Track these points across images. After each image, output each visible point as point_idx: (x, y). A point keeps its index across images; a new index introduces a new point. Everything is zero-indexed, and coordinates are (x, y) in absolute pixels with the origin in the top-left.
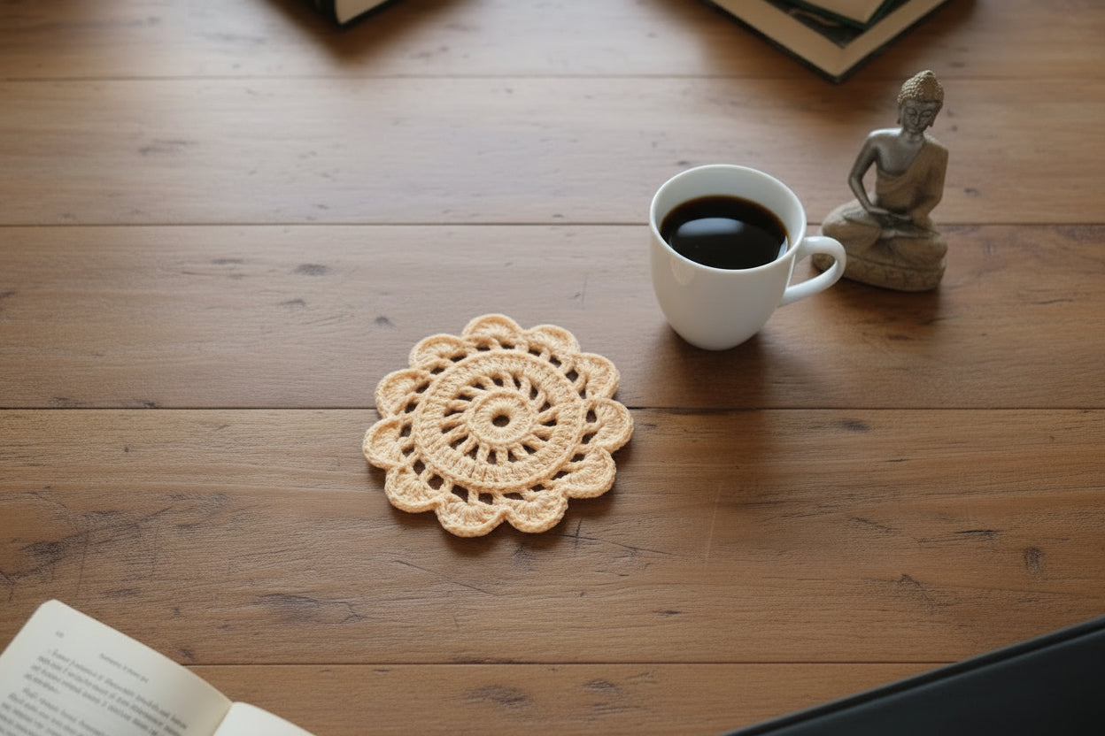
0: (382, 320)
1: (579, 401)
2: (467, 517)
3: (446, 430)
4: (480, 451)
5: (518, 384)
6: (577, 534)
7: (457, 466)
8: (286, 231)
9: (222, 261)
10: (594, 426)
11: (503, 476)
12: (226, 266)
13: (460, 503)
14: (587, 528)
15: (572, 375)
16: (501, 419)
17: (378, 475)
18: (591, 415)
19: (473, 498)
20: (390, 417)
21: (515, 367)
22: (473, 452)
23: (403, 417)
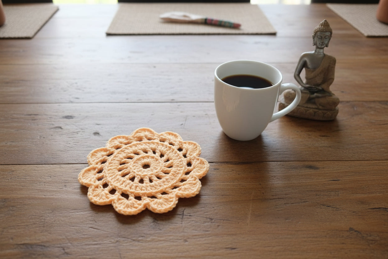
0: (96, 134)
1: (183, 158)
2: (128, 206)
3: (120, 170)
4: (136, 179)
5: (154, 153)
6: (183, 213)
7: (123, 184)
8: (59, 105)
9: (30, 115)
10: (190, 168)
11: (146, 188)
12: (32, 116)
13: (124, 200)
14: (187, 211)
15: (180, 150)
16: (146, 166)
17: (84, 189)
18: (189, 164)
19: (132, 198)
20: (93, 165)
21: (153, 146)
22: (132, 179)
23: (99, 166)
